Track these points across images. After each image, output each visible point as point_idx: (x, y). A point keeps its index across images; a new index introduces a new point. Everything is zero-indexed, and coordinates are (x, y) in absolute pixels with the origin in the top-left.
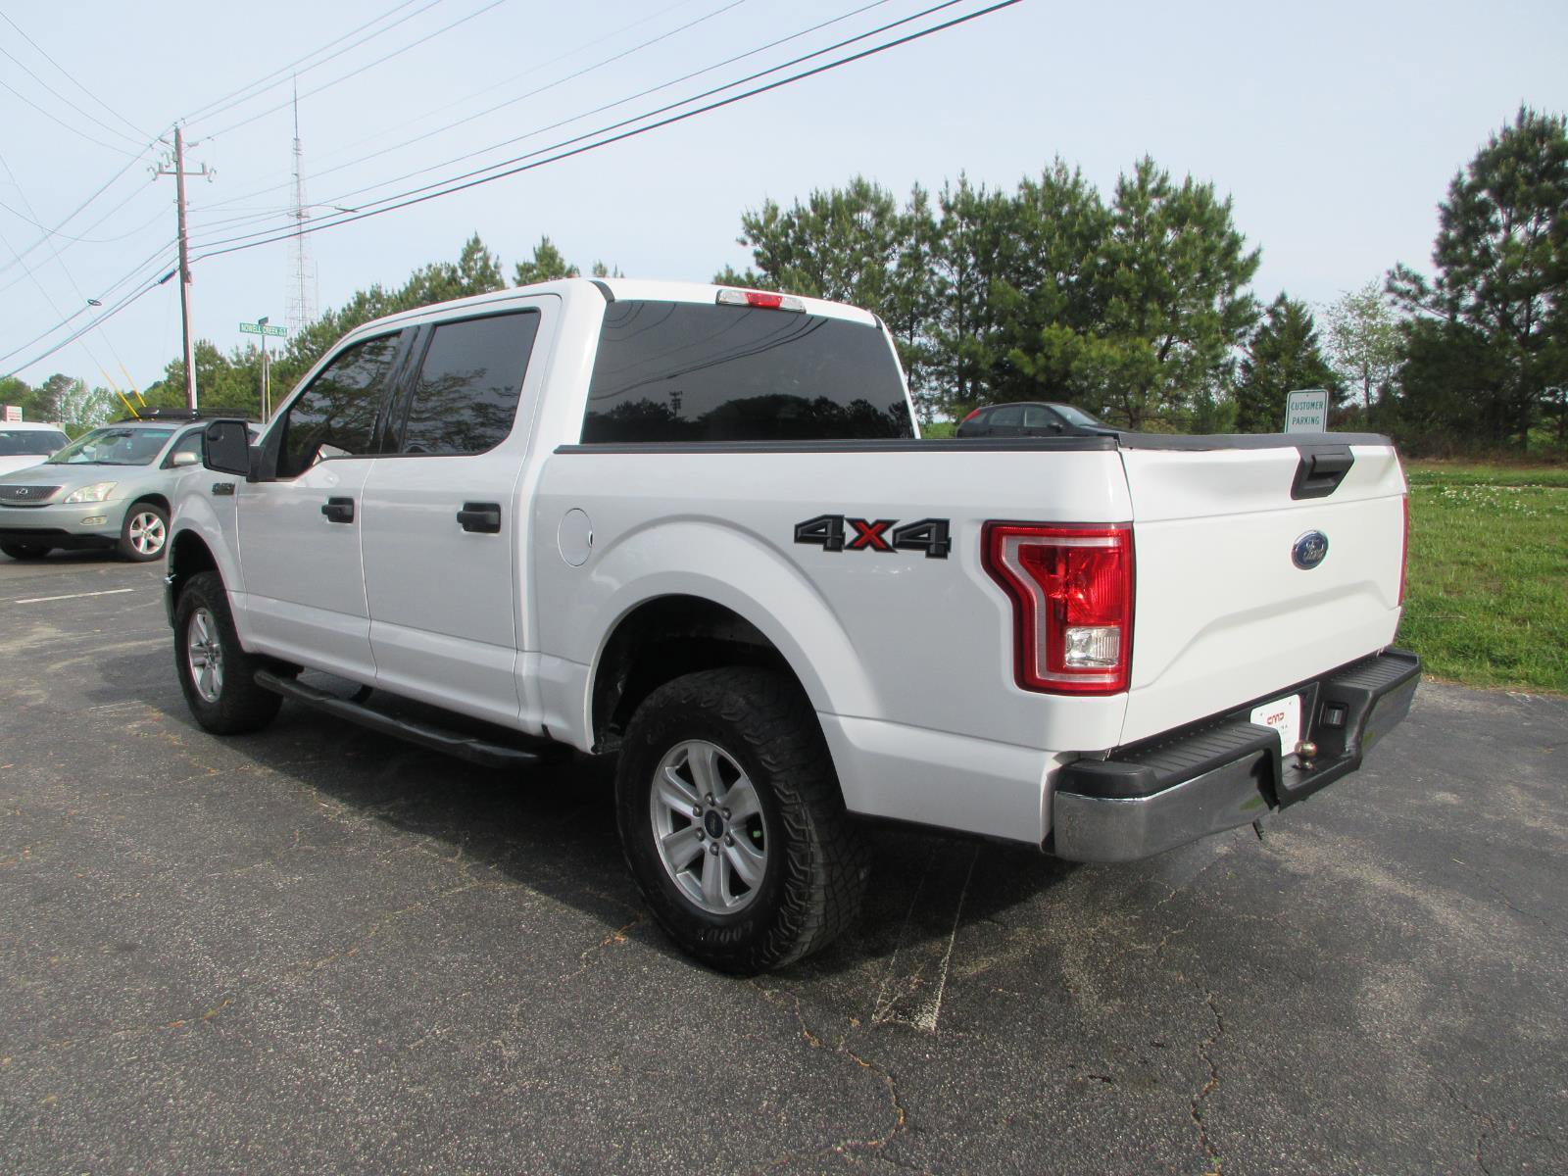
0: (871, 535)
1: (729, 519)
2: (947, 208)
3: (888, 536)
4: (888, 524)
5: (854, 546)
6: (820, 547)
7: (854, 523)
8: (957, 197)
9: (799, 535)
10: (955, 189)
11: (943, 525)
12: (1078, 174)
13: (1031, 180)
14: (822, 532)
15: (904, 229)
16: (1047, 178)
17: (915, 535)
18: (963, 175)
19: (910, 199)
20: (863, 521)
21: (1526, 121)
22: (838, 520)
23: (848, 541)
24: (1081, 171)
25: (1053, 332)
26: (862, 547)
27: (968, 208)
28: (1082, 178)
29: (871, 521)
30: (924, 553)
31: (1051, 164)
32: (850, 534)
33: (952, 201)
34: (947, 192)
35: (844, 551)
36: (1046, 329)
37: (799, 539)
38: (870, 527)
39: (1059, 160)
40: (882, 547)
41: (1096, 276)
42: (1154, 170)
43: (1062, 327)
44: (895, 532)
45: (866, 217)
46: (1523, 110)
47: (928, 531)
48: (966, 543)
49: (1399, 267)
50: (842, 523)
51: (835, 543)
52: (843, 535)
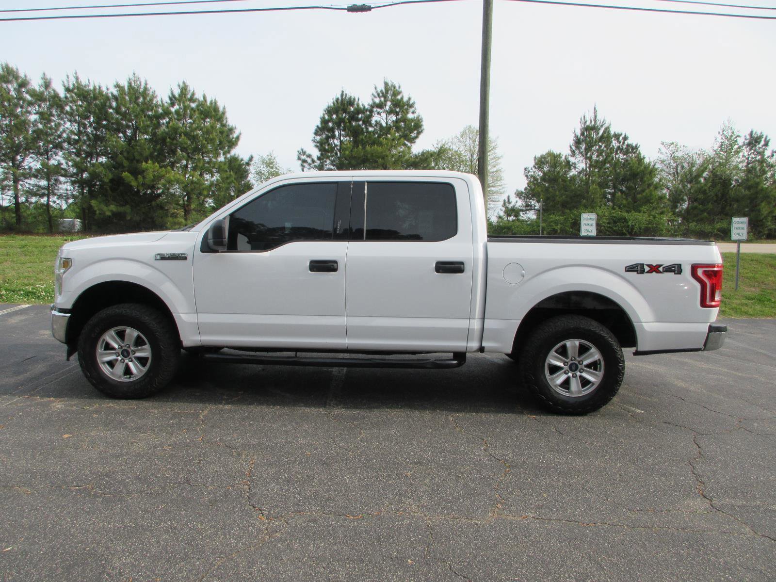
0: (654, 269)
1: (598, 266)
2: (68, 90)
3: (661, 269)
4: (660, 266)
5: (648, 272)
6: (636, 273)
7: (648, 266)
8: (74, 85)
9: (627, 269)
10: (72, 81)
11: (680, 266)
12: (146, 84)
13: (122, 84)
14: (636, 268)
15: (39, 97)
16: (130, 84)
17: (670, 268)
18: (76, 73)
19: (41, 82)
20: (652, 265)
21: (344, 96)
22: (642, 265)
23: (646, 271)
24: (148, 82)
25: (149, 165)
26: (651, 272)
27: (81, 93)
28: (148, 86)
29: (654, 265)
30: (673, 273)
31: (132, 77)
32: (647, 269)
33: (71, 87)
34: (68, 81)
35: (645, 274)
36: (144, 163)
37: (626, 271)
38: (654, 267)
39: (136, 75)
40: (659, 272)
41: (168, 140)
42: (188, 89)
43: (154, 163)
44: (663, 268)
45: (12, 88)
46: (343, 92)
47: (675, 267)
48: (687, 270)
49: (302, 150)
50: (643, 267)
51: (642, 271)
52: (644, 269)
